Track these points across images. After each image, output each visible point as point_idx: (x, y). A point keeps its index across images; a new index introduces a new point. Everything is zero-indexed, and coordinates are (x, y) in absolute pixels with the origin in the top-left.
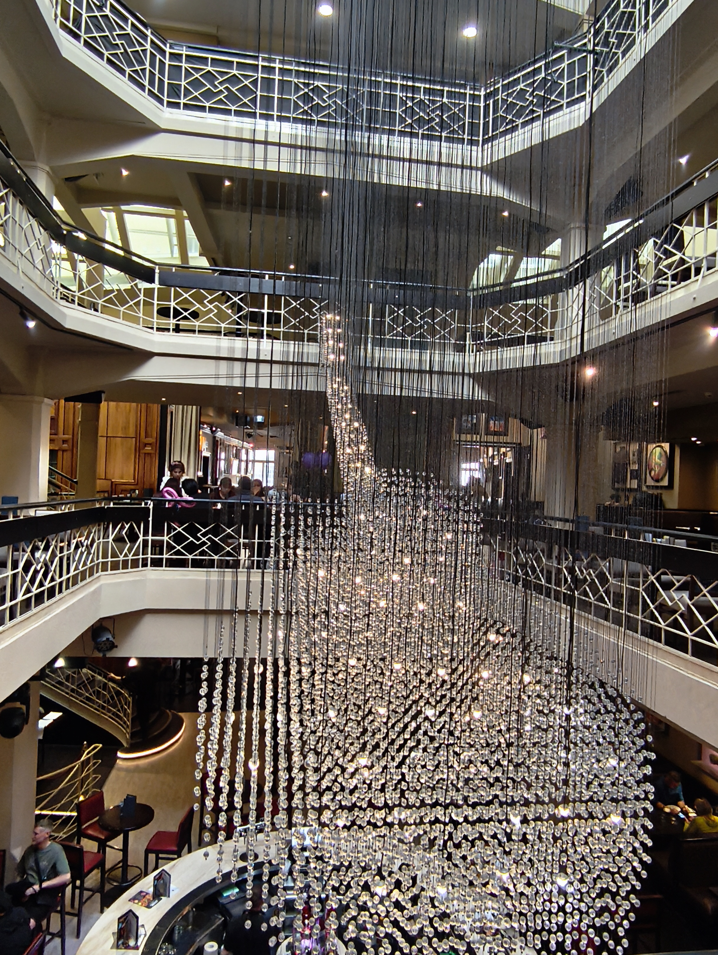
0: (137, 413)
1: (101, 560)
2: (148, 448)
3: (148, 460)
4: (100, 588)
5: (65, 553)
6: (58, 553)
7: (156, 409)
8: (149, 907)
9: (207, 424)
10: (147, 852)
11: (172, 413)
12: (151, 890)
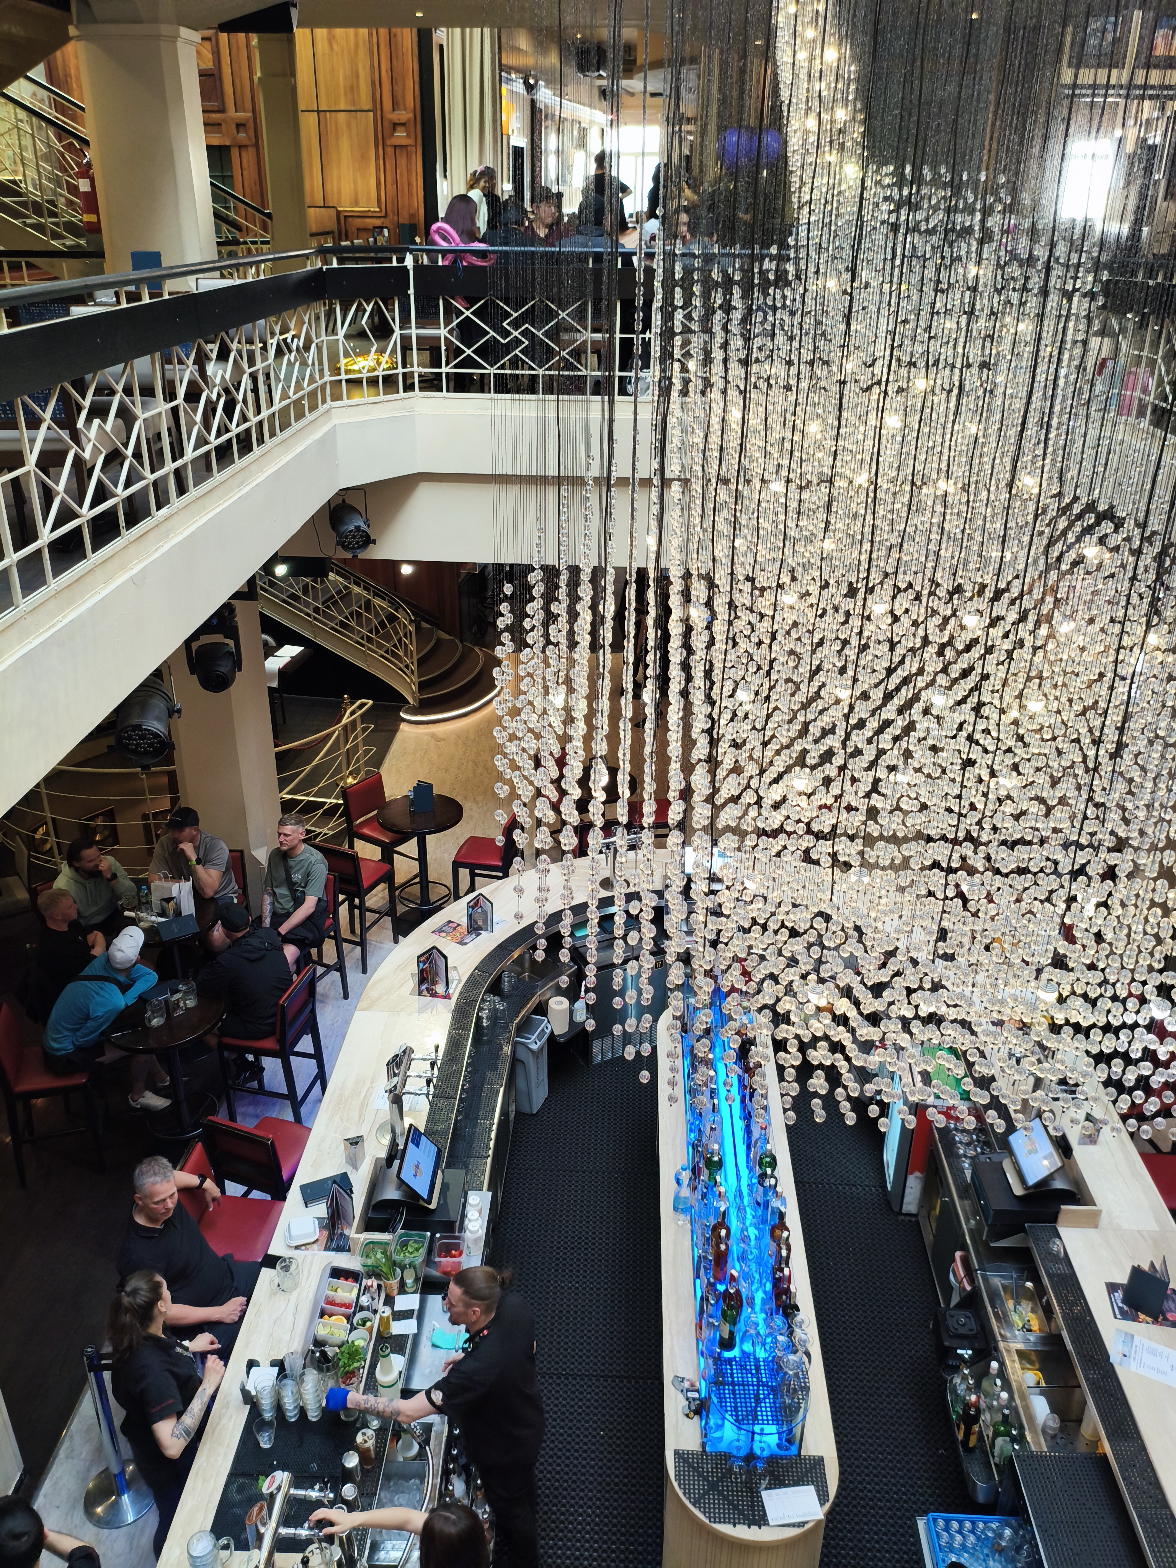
0: (371, 53)
1: (328, 378)
2: (400, 134)
3: (402, 161)
4: (333, 432)
5: (259, 365)
6: (245, 365)
7: (407, 38)
8: (462, 943)
9: (517, 70)
10: (457, 865)
11: (441, 46)
12: (464, 921)
